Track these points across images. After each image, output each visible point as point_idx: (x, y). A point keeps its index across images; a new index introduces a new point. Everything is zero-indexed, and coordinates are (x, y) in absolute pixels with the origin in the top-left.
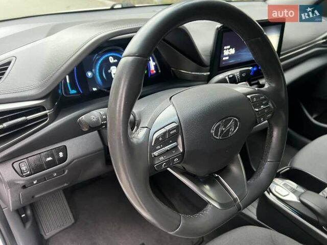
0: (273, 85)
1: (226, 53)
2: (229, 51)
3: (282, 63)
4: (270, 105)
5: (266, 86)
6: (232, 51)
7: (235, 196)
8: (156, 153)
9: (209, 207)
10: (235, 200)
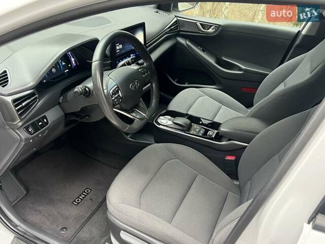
0: (148, 63)
1: (118, 48)
2: (119, 47)
3: (148, 49)
4: (149, 73)
5: (145, 64)
6: (121, 46)
7: (144, 115)
8: (113, 98)
9: (135, 121)
10: (145, 117)
